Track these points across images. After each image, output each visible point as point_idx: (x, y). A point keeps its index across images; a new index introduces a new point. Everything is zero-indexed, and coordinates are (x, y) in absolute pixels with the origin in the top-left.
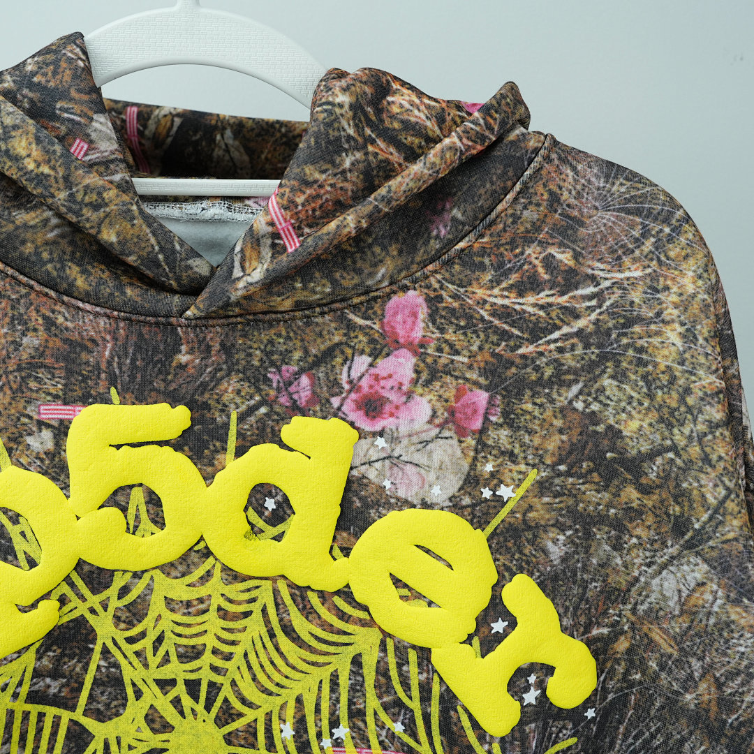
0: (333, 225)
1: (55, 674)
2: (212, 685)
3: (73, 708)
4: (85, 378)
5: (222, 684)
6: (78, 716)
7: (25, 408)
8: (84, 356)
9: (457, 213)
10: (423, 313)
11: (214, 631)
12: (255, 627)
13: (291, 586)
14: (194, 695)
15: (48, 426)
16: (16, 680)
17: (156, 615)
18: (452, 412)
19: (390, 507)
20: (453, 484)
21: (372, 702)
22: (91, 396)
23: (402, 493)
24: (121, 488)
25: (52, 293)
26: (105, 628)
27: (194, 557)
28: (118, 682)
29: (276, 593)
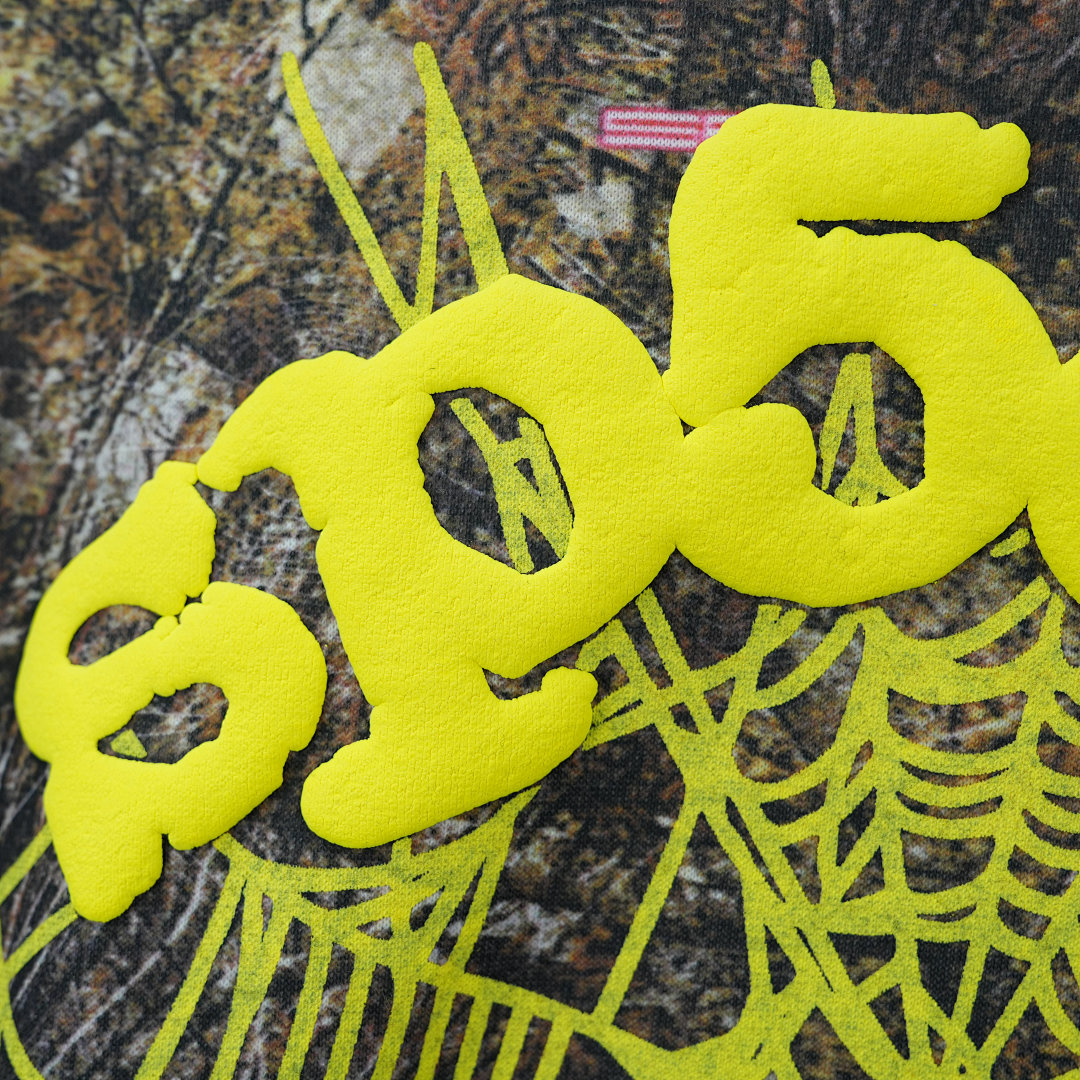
1: (554, 896)
2: (997, 962)
3: (587, 1002)
4: (742, 33)
5: (1027, 965)
6: (600, 1025)
7: (562, 115)
11: (1022, 802)
14: (942, 990)
15: (622, 168)
16: (452, 899)
17: (858, 742)
22: (754, 83)
24: (816, 352)
26: (709, 770)
27: (989, 578)
28: (728, 933)
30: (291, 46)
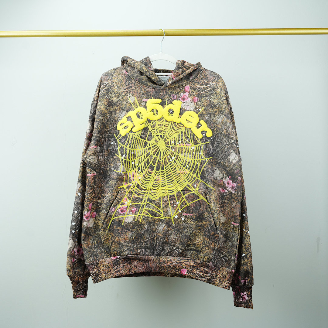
0: (179, 77)
1: (143, 135)
2: (163, 136)
3: (145, 139)
4: (149, 96)
5: (165, 136)
7: (141, 100)
8: (149, 93)
9: (193, 76)
10: (189, 88)
11: (164, 128)
12: (169, 128)
13: (174, 122)
14: (161, 137)
15: (144, 102)
16: (139, 134)
17: (156, 126)
18: (193, 100)
19: (186, 111)
20: (194, 108)
21: (184, 137)
22: (150, 98)
23: (187, 109)
24: (153, 109)
25: (145, 86)
26: (150, 128)
27: (161, 119)
28: (151, 135)
29: (172, 123)
30: (129, 97)
